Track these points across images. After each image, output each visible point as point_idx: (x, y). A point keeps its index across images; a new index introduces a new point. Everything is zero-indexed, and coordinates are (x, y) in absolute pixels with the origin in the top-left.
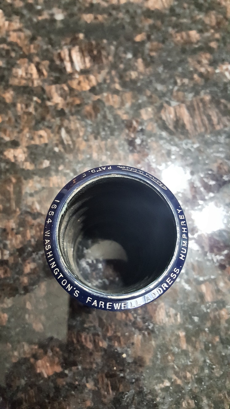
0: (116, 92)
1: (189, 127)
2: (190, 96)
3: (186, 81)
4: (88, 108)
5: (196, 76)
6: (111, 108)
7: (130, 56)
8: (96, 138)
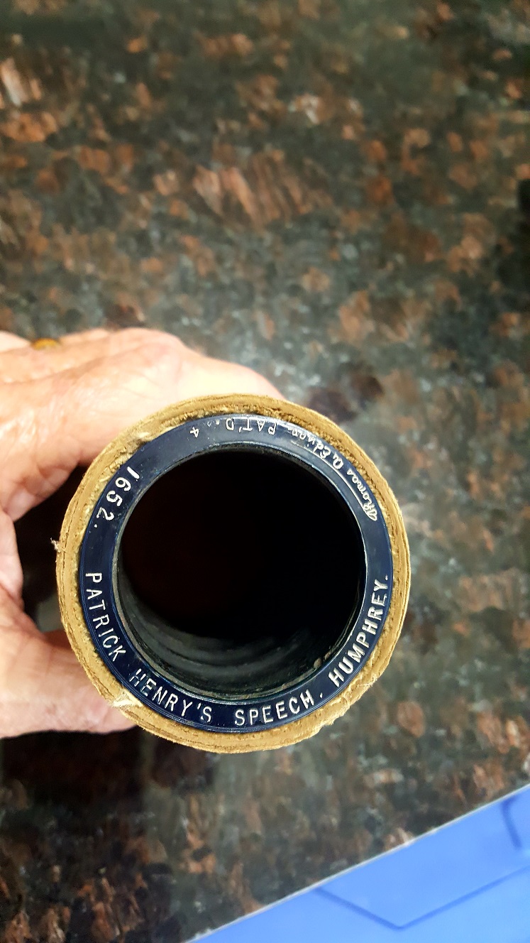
0: (100, 144)
1: (249, 208)
2: (246, 152)
3: (235, 125)
4: (45, 175)
5: (253, 118)
6: (93, 174)
7: (120, 78)
8: (68, 230)
